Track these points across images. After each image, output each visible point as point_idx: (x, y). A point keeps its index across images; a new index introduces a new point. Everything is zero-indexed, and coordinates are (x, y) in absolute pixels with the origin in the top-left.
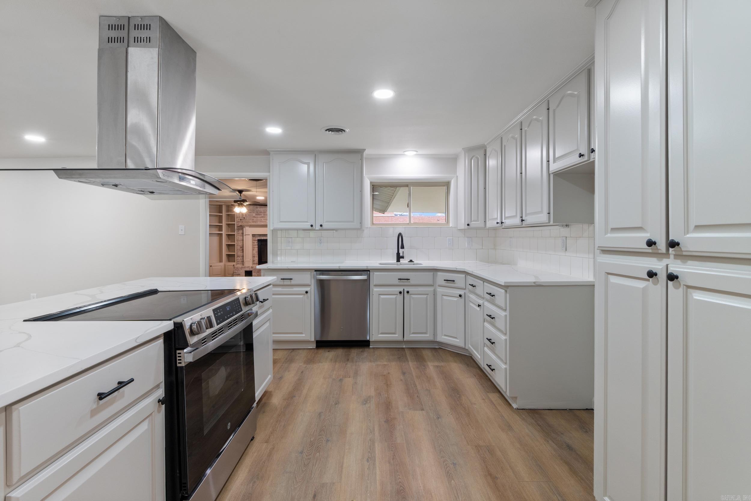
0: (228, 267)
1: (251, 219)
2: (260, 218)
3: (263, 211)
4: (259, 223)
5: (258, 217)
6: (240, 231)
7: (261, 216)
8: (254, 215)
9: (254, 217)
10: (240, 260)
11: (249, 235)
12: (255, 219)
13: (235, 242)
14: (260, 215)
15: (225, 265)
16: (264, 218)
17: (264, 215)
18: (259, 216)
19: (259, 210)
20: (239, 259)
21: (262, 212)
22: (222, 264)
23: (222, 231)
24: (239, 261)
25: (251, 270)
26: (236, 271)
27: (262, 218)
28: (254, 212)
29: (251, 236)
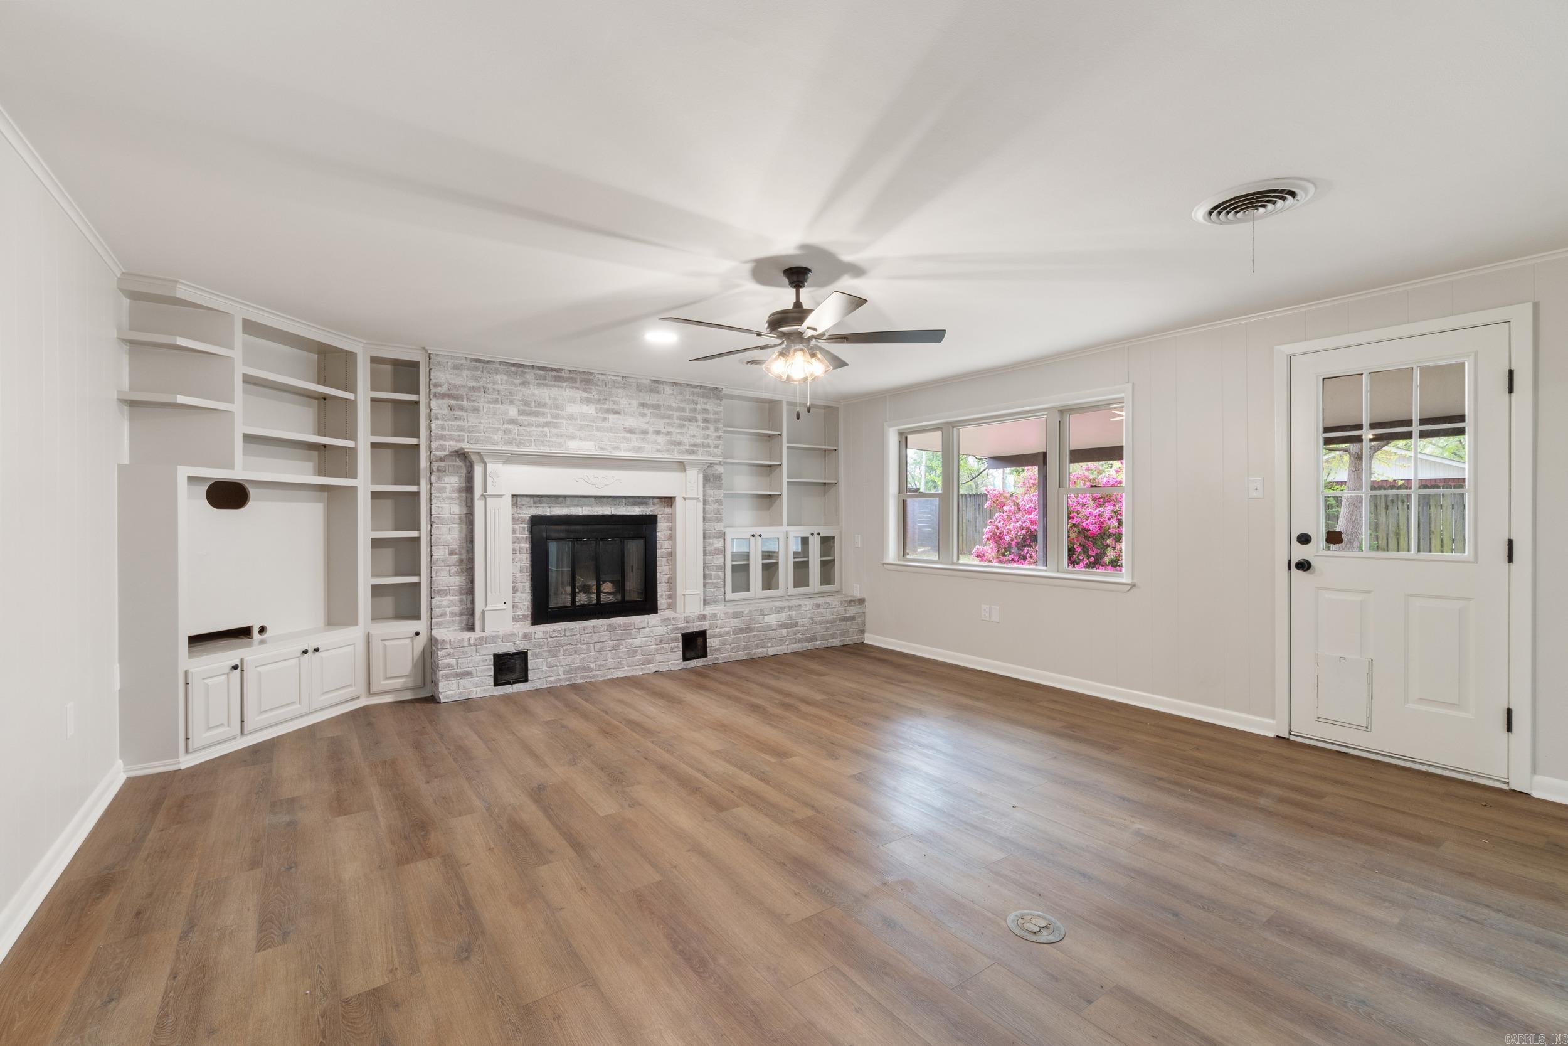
0: (385, 646)
1: (498, 429)
2: (540, 429)
3: (549, 402)
4: (533, 449)
5: (530, 425)
6: (446, 479)
7: (541, 420)
8: (513, 412)
9: (512, 421)
10: (448, 610)
11: (501, 496)
12: (515, 429)
13: (419, 529)
14: (536, 414)
15: (368, 637)
16: (554, 430)
17: (557, 416)
18: (534, 419)
19: (534, 395)
20: (445, 603)
21: (545, 405)
22: (353, 635)
23: (354, 476)
24: (443, 615)
25: (521, 647)
26: (453, 661)
27: (546, 429)
28: (512, 402)
29: (508, 500)
